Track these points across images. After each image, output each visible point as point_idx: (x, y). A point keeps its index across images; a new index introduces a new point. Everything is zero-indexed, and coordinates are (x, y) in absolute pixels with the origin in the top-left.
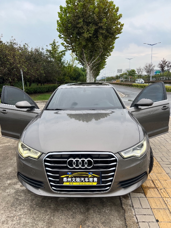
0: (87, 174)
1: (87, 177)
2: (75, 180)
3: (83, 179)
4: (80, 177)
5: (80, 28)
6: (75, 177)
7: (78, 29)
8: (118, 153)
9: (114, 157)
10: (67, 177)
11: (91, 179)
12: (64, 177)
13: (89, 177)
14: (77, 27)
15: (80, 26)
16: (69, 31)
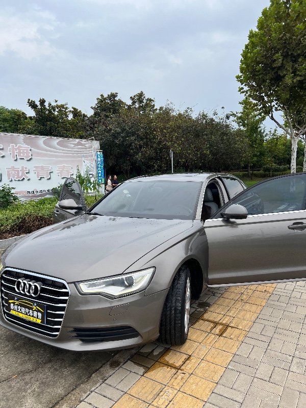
0: (31, 305)
1: (32, 309)
2: (21, 310)
3: (27, 310)
4: (25, 307)
5: (279, 68)
6: (21, 305)
7: (276, 70)
8: (74, 283)
9: (66, 288)
10: (14, 303)
11: (35, 313)
12: (12, 303)
13: (34, 309)
14: (273, 69)
15: (279, 65)
16: (257, 77)
